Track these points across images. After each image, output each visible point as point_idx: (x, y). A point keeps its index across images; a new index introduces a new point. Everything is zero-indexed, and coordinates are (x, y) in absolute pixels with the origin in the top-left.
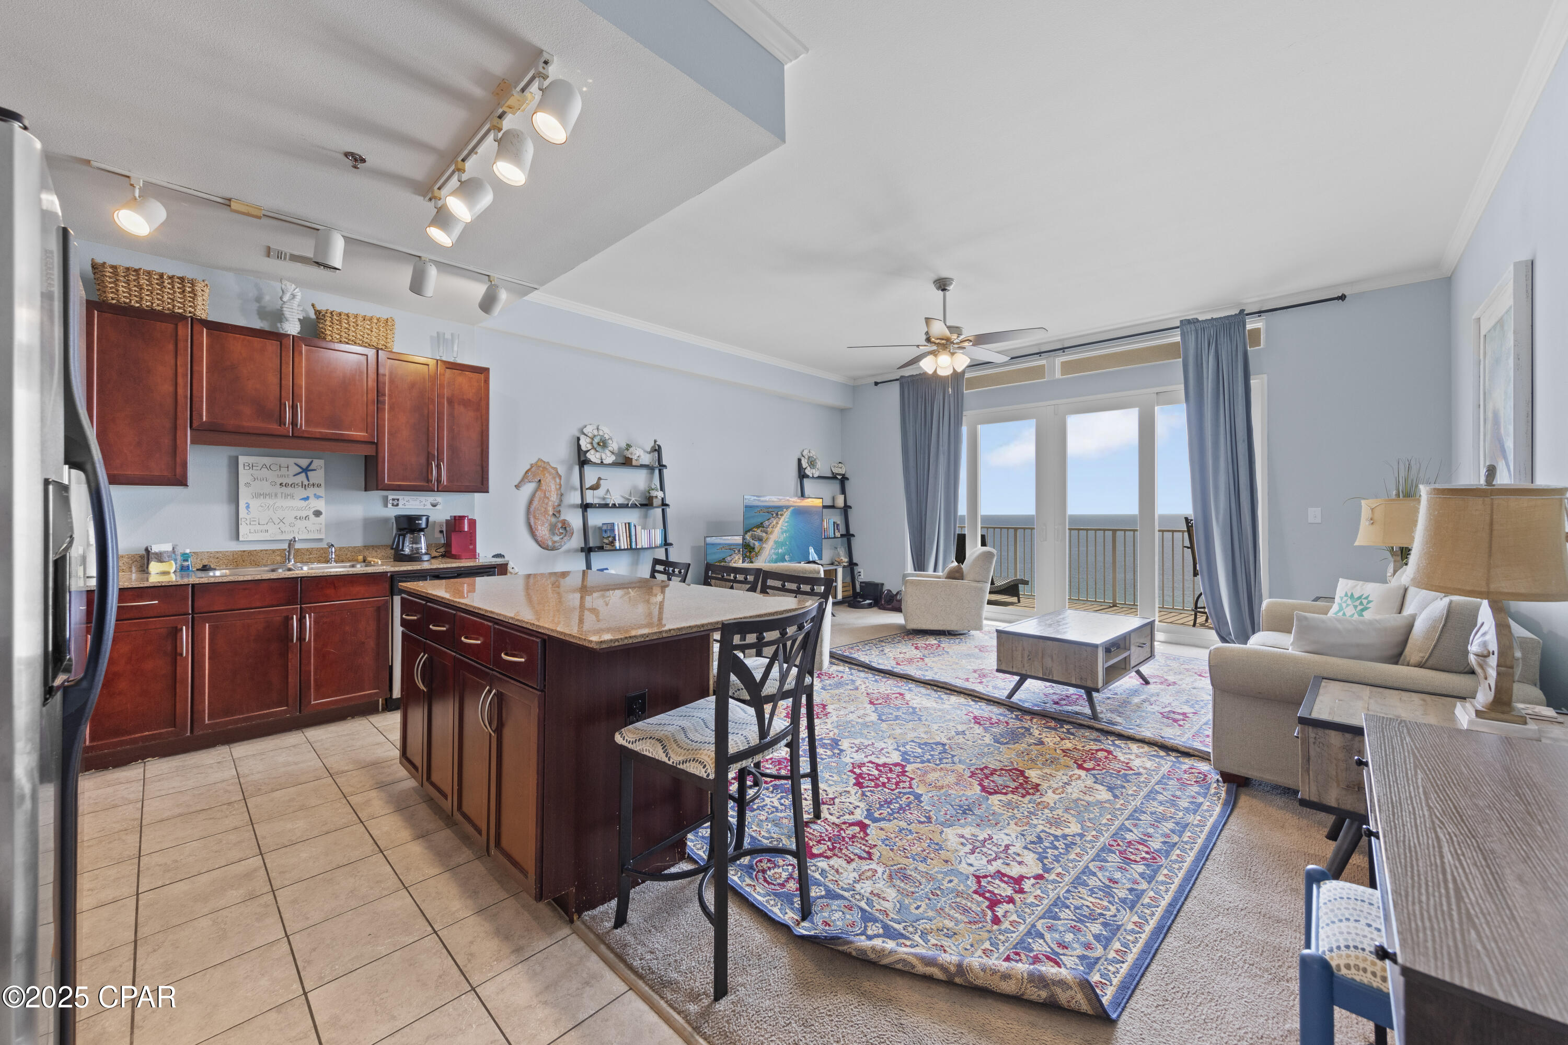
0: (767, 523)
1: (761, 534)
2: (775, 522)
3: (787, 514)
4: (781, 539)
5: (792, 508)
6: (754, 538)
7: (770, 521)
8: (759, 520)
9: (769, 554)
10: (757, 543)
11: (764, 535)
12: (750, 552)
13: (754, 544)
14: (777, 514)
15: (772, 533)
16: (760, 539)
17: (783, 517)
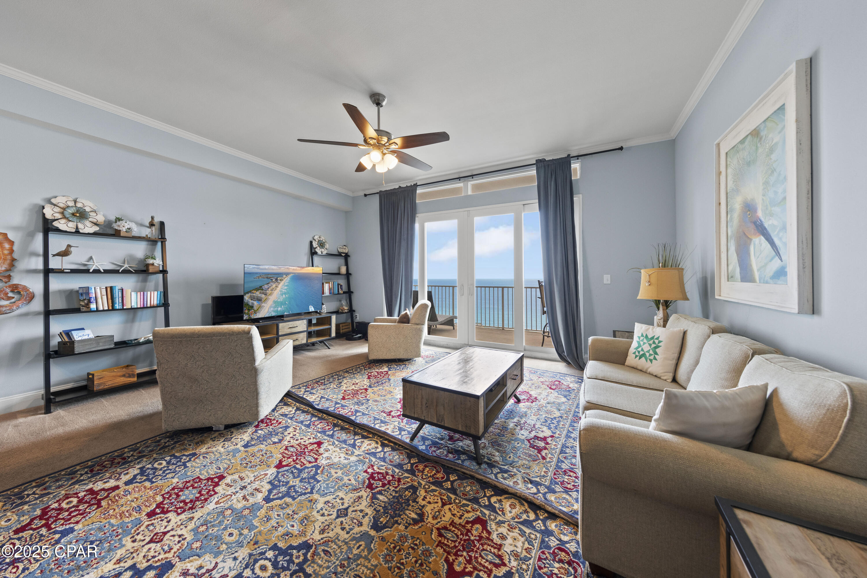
0: (266, 286)
1: (260, 295)
2: (274, 286)
3: (286, 280)
4: (281, 299)
5: (292, 275)
6: (252, 298)
7: (270, 285)
8: (259, 284)
9: (268, 312)
10: (256, 303)
11: (263, 296)
12: (249, 310)
13: (253, 304)
14: (277, 280)
15: (271, 294)
16: (259, 300)
17: (283, 282)
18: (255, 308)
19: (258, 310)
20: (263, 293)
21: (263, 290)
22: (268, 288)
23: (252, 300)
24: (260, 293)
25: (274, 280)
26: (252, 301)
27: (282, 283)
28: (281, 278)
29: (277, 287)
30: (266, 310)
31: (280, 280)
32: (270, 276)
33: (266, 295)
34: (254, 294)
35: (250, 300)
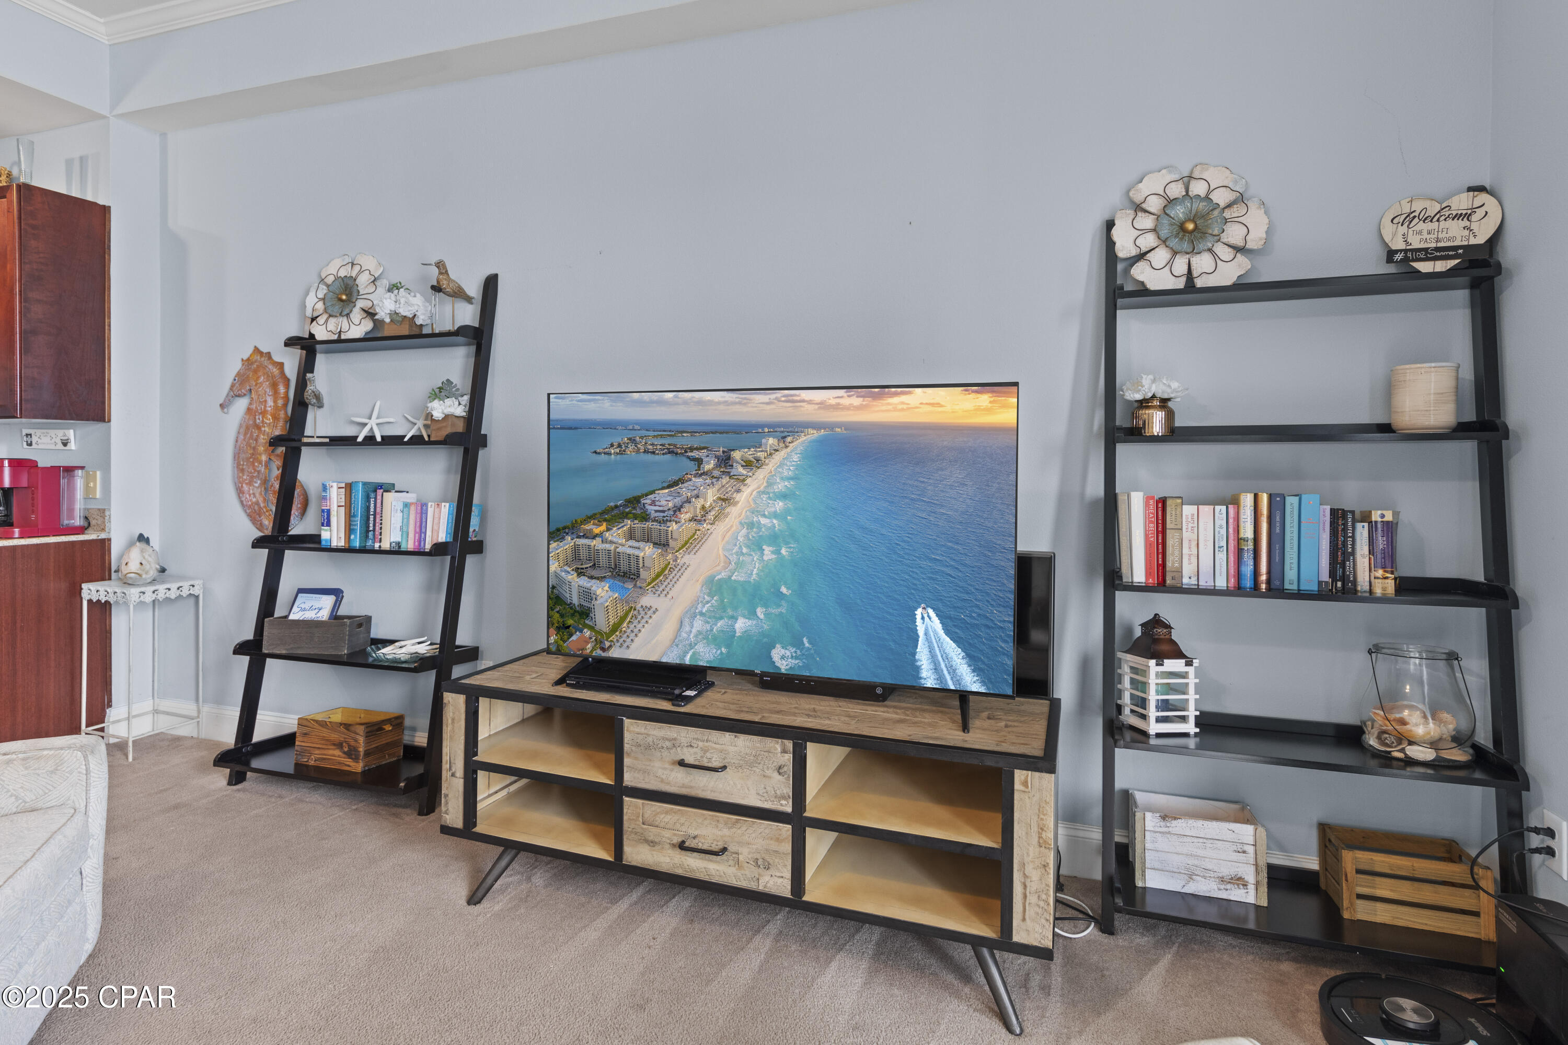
0: (664, 499)
1: (627, 548)
2: (711, 495)
5: (813, 434)
6: (586, 565)
7: (685, 490)
10: (603, 592)
11: (648, 551)
13: (588, 595)
14: (725, 461)
15: (690, 544)
16: (624, 573)
17: (761, 475)
18: (602, 620)
19: (615, 628)
20: (647, 538)
21: (645, 517)
22: (678, 509)
23: (580, 573)
24: (631, 536)
25: (710, 465)
26: (584, 582)
27: (756, 481)
28: (749, 454)
29: (726, 500)
30: (667, 632)
31: (748, 464)
32: (685, 441)
33: (662, 544)
34: (596, 543)
35: (572, 577)
